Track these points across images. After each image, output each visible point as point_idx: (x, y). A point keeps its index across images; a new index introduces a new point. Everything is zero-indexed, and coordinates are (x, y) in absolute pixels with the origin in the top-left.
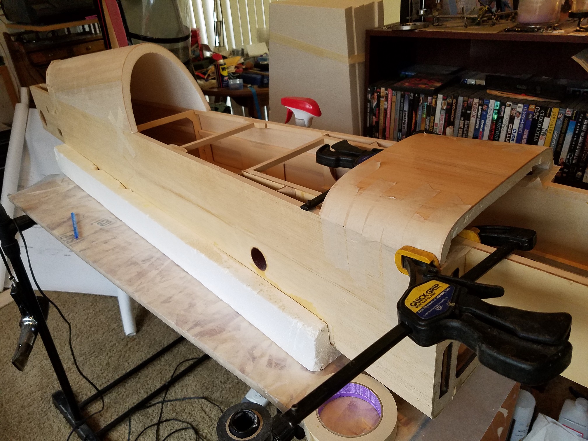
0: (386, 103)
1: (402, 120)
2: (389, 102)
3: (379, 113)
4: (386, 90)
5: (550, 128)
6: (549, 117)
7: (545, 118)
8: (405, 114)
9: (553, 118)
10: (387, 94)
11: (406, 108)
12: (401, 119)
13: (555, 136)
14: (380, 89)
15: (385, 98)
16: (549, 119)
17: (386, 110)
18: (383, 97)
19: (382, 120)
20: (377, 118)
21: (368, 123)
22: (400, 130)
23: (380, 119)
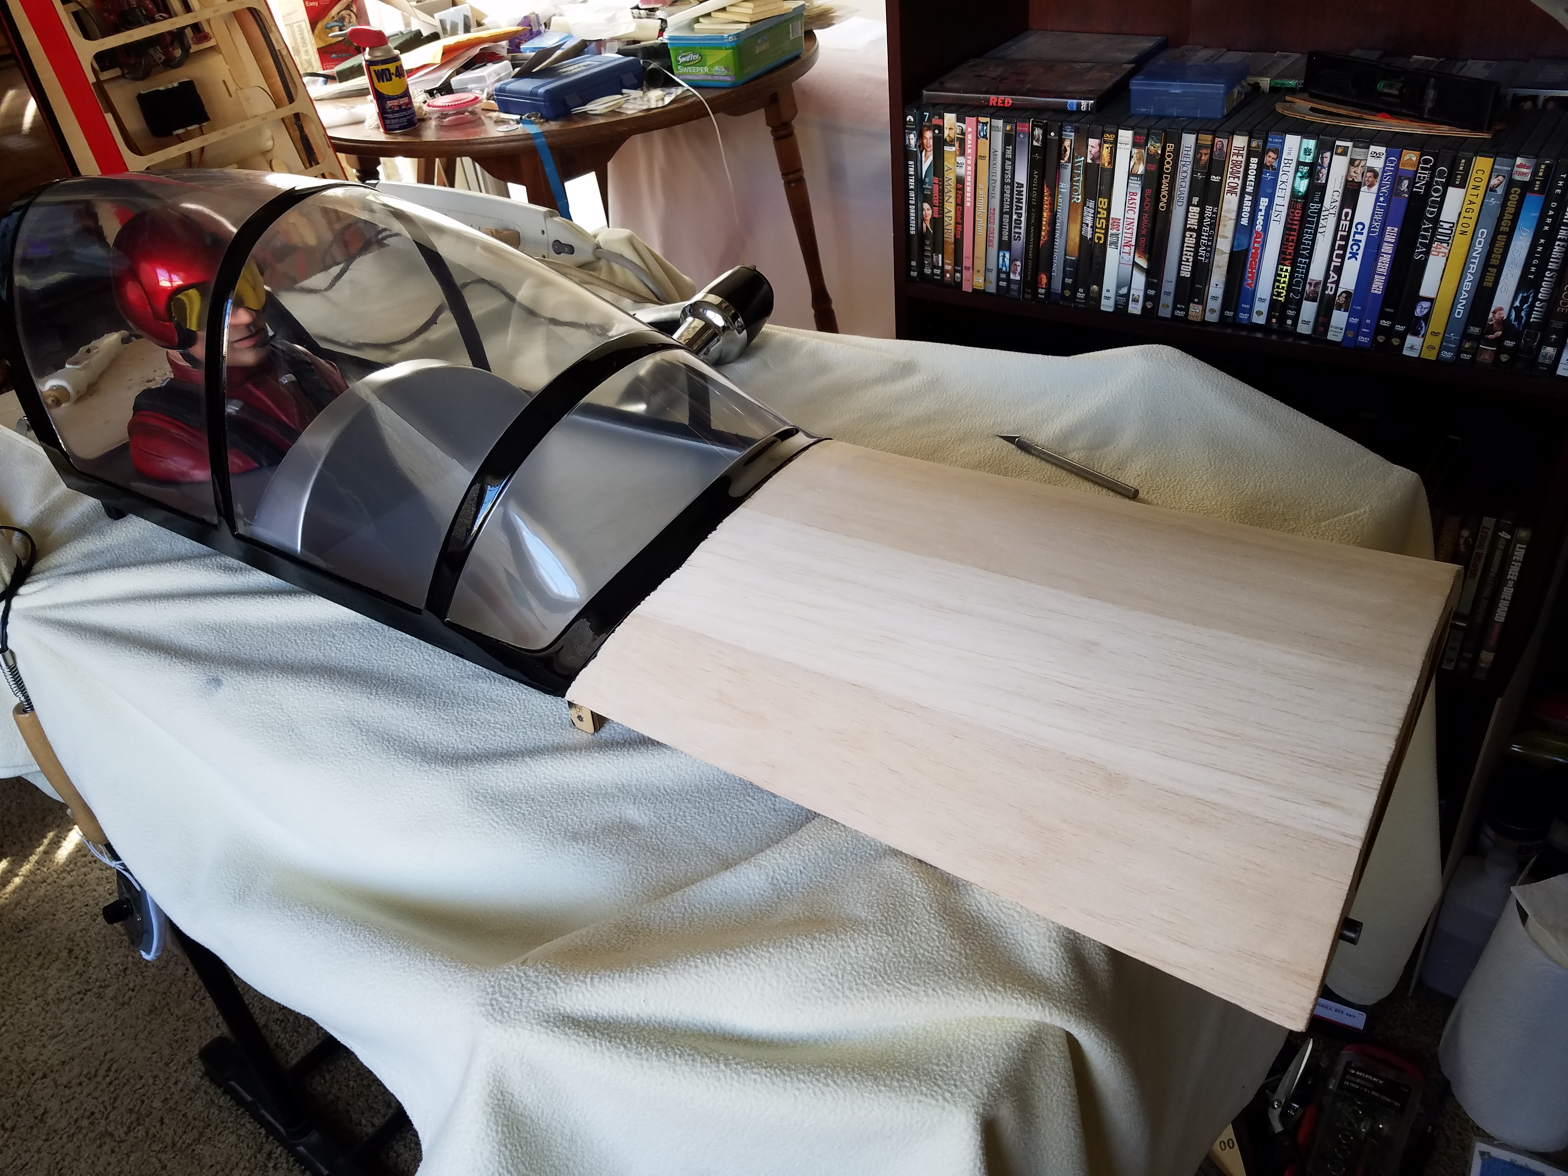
0: (960, 159)
1: (1011, 213)
2: (970, 159)
3: (942, 192)
4: (959, 119)
5: (1466, 221)
6: (1462, 185)
7: (1450, 189)
8: (1020, 193)
9: (1476, 188)
10: (963, 136)
11: (1021, 177)
12: (1006, 211)
13: (1480, 243)
14: (942, 117)
15: (957, 144)
16: (1464, 190)
17: (960, 185)
18: (951, 142)
19: (953, 214)
20: (936, 209)
21: (913, 223)
22: (1005, 245)
23: (946, 210)
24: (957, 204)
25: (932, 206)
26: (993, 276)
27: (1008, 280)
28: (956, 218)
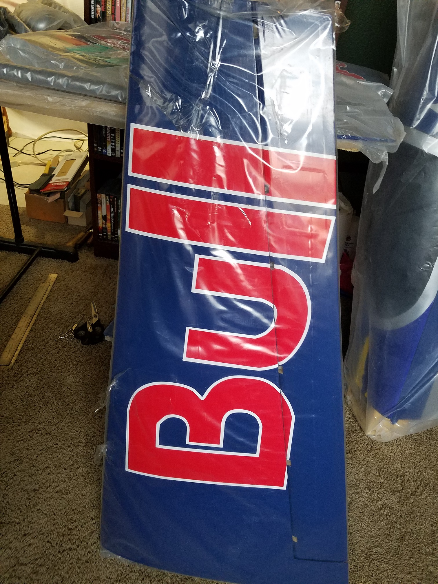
19: (110, 10)
20: (103, 7)
21: (93, 13)
23: (107, 8)
24: (112, 5)
28: (112, 11)
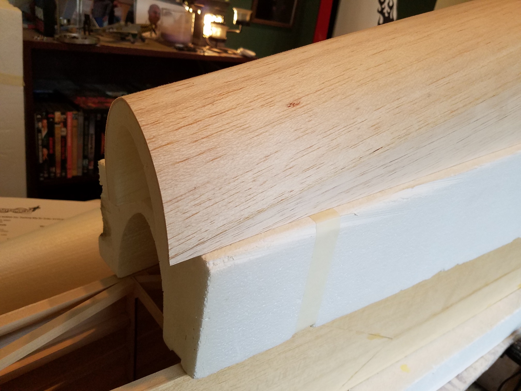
0: (64, 129)
1: (87, 145)
2: (69, 128)
3: (54, 143)
4: (63, 114)
8: (92, 138)
10: (66, 120)
11: (92, 131)
12: (85, 145)
14: (53, 113)
15: (62, 124)
17: (64, 139)
18: (59, 123)
22: (85, 157)
25: (48, 150)
26: (81, 170)
27: (88, 169)
